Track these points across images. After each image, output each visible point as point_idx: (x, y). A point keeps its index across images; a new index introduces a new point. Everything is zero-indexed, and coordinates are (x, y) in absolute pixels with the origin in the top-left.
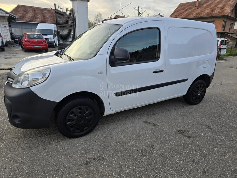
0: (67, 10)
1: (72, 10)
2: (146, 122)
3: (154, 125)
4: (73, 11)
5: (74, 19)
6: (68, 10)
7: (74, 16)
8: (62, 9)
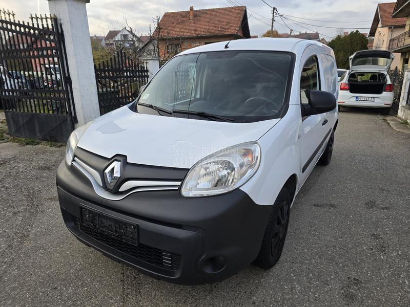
0: (32, 18)
1: (51, 18)
2: (317, 205)
3: (332, 206)
4: (55, 20)
5: (60, 37)
6: (37, 18)
7: (60, 31)
8: (13, 15)
